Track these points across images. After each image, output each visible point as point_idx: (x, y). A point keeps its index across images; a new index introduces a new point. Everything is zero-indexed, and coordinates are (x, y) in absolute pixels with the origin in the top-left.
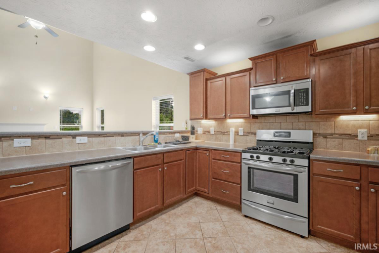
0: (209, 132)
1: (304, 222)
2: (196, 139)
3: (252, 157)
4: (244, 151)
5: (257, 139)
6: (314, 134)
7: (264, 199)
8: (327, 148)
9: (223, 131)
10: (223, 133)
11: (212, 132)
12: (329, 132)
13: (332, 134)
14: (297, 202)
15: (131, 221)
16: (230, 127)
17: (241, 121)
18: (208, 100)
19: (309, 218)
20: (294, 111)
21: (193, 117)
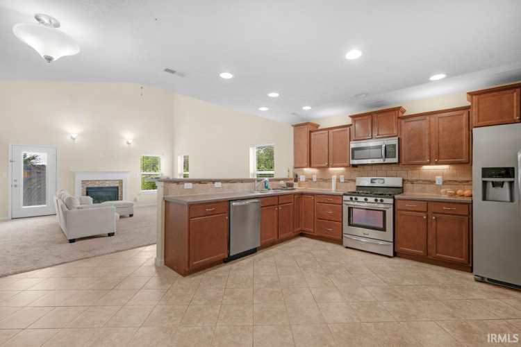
0: (311, 179)
1: (390, 245)
2: (299, 186)
3: (351, 199)
4: (345, 195)
5: (357, 185)
6: (403, 180)
7: (360, 231)
8: (413, 192)
9: (325, 178)
10: (325, 180)
11: (315, 180)
12: (415, 178)
13: (417, 181)
14: (385, 231)
15: (259, 245)
16: (332, 175)
17: (342, 169)
18: (312, 150)
19: (394, 242)
20: (385, 162)
21: (297, 166)
